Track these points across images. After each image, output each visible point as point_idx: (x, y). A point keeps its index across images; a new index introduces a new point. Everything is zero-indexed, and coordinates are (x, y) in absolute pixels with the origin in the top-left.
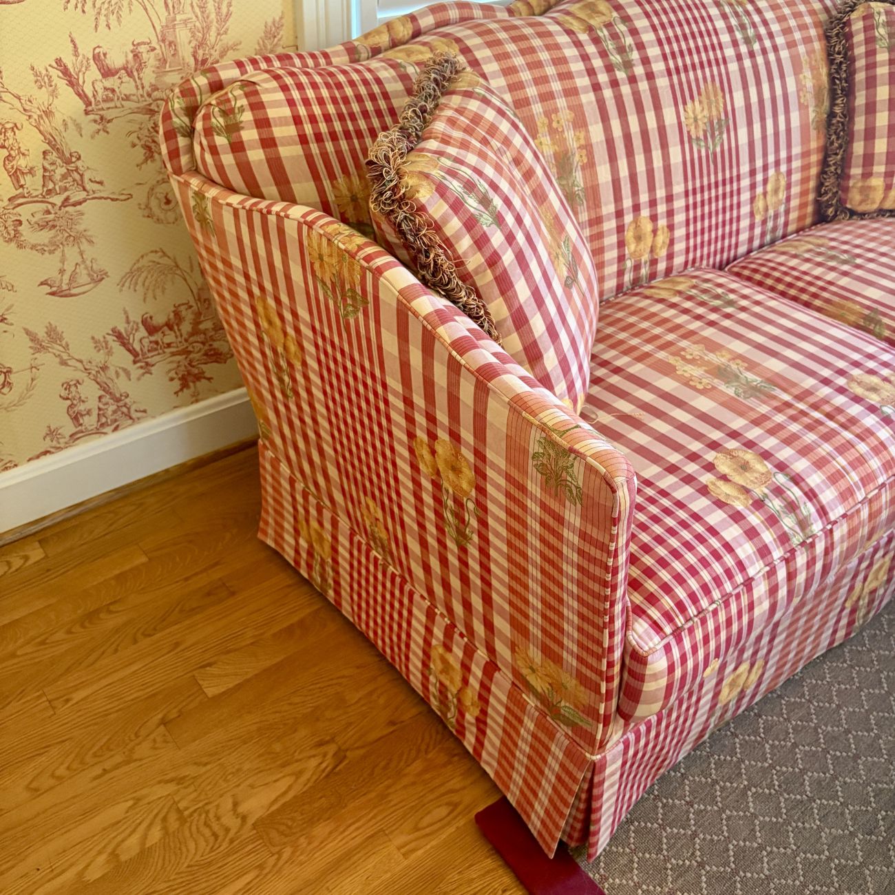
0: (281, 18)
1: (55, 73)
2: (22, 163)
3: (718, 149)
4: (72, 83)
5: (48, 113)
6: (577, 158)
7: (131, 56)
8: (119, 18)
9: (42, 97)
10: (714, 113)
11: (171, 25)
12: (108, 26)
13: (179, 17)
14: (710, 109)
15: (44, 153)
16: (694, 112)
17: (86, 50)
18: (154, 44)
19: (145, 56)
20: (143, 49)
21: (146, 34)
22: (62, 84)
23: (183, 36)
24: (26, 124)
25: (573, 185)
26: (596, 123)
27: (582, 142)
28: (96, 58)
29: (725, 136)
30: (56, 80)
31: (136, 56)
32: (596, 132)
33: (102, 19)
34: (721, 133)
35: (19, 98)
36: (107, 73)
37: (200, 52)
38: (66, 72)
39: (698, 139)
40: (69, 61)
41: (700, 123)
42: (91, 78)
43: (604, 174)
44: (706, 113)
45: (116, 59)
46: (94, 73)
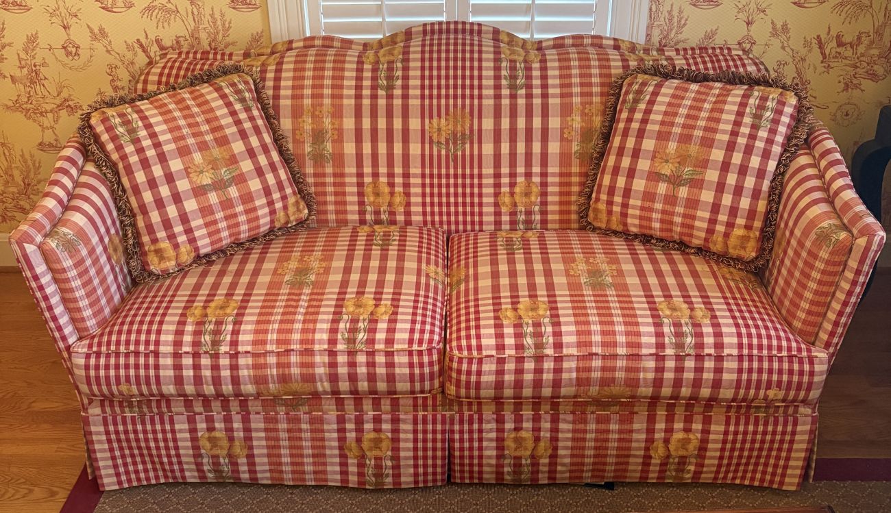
0: (262, 32)
1: (136, 45)
2: (119, 84)
3: (460, 153)
4: (145, 51)
5: (132, 63)
6: (329, 134)
7: (175, 42)
8: (169, 24)
9: (129, 55)
10: (459, 128)
11: (197, 29)
12: (163, 27)
13: (201, 26)
14: (455, 125)
15: (130, 81)
16: (439, 125)
17: (152, 37)
18: (187, 37)
19: (182, 43)
20: (181, 39)
21: (182, 32)
22: (139, 51)
23: (203, 36)
24: (122, 66)
25: (323, 149)
26: (351, 117)
27: (336, 126)
28: (157, 41)
29: (467, 146)
30: (136, 49)
31: (178, 42)
32: (349, 123)
33: (160, 24)
34: (464, 143)
35: (119, 54)
36: (162, 48)
37: (213, 44)
38: (141, 45)
39: (439, 143)
40: (143, 41)
41: (443, 133)
42: (154, 50)
43: (349, 148)
44: (451, 127)
45: (167, 43)
46: (155, 48)
